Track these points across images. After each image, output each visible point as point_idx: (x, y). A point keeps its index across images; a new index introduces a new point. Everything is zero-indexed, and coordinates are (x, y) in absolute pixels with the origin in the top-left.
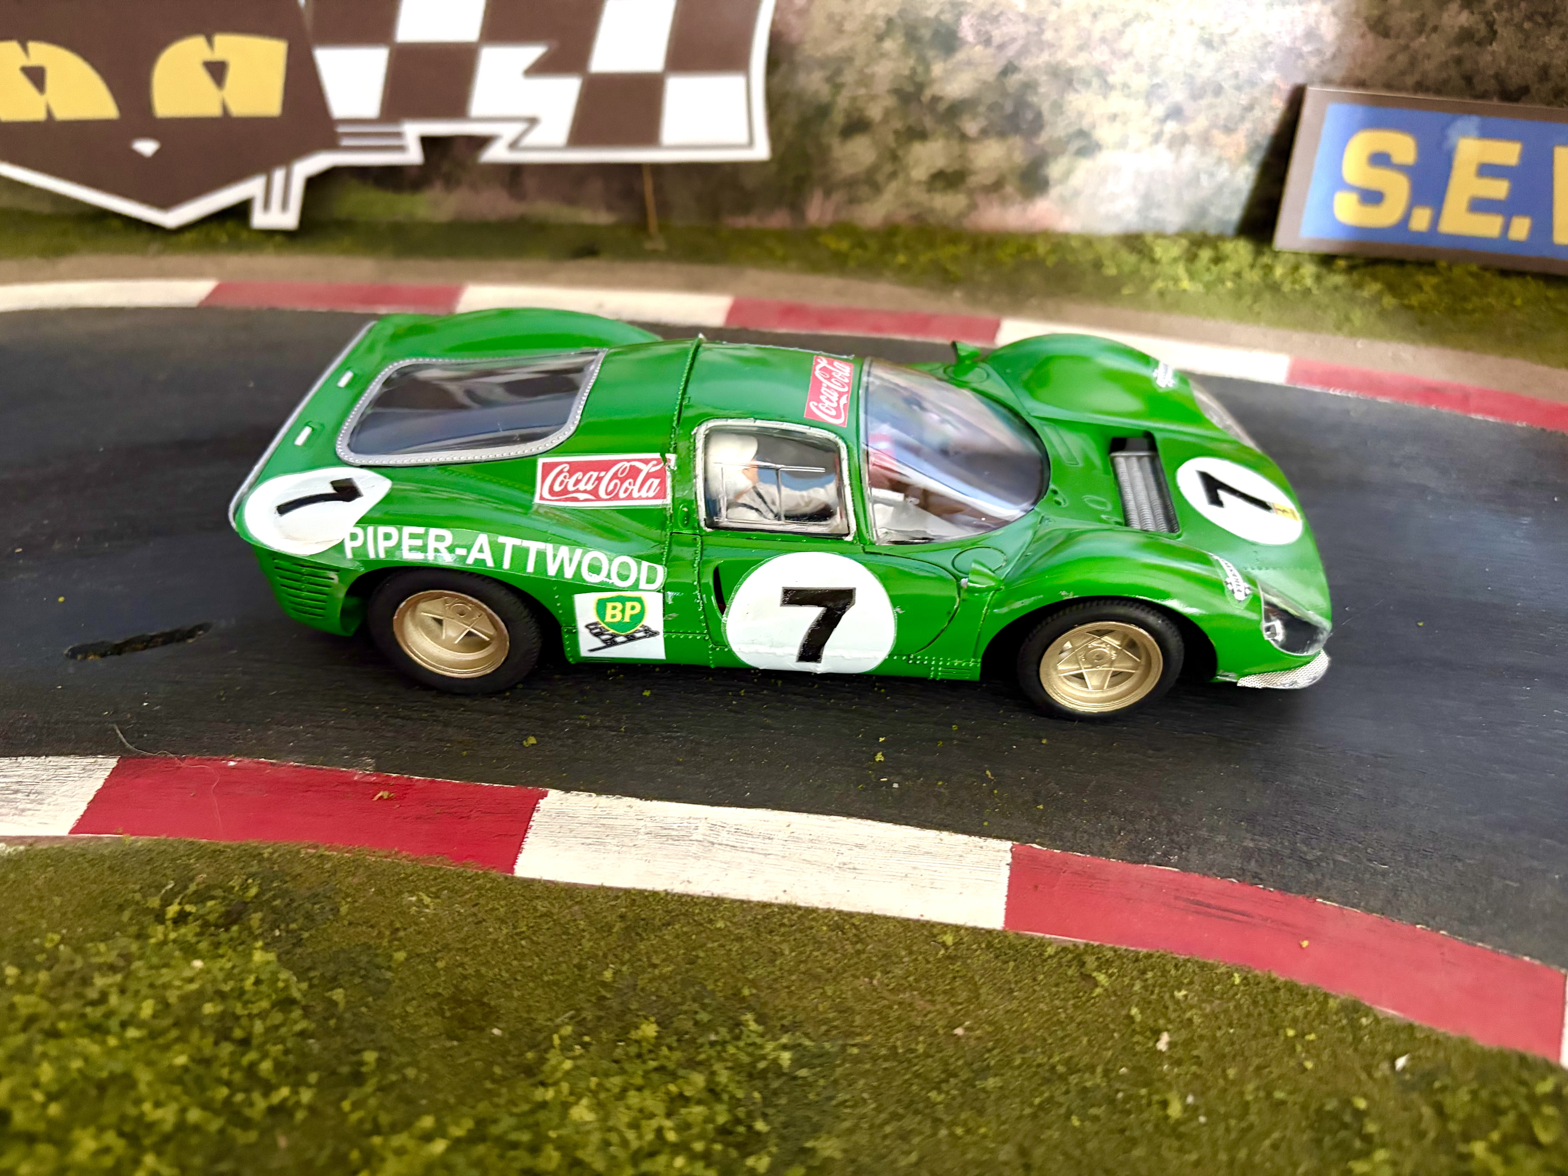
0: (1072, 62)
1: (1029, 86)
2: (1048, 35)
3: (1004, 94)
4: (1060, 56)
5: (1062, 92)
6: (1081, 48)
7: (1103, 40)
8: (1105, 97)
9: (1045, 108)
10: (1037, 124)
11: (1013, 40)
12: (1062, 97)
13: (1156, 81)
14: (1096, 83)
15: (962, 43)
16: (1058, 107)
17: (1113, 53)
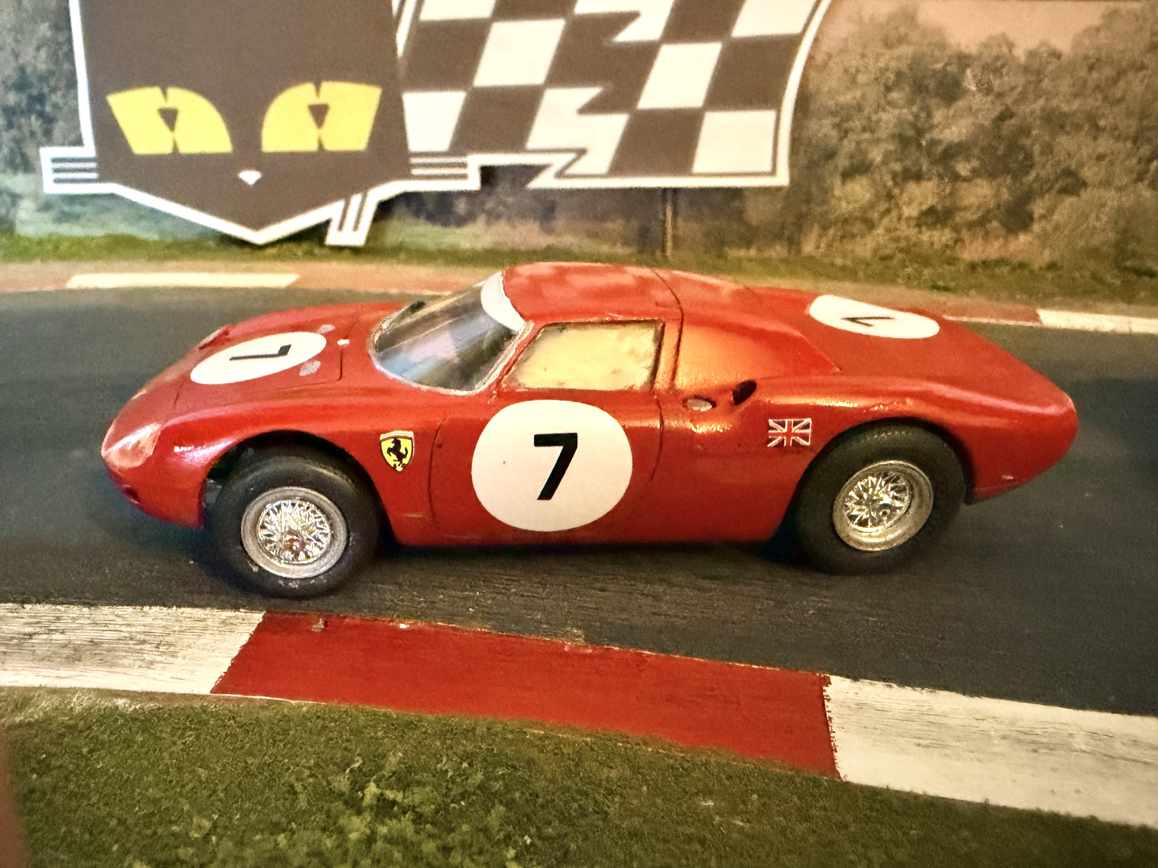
0: (1065, 108)
1: (1025, 131)
2: (1046, 84)
3: (999, 137)
4: (1055, 103)
5: (1054, 136)
6: (1076, 95)
7: (1097, 88)
8: (1095, 139)
9: (1037, 149)
10: (1028, 164)
11: (1013, 89)
12: (1054, 140)
13: (1145, 123)
14: (1086, 127)
15: (966, 91)
16: (1048, 150)
17: (1105, 98)
